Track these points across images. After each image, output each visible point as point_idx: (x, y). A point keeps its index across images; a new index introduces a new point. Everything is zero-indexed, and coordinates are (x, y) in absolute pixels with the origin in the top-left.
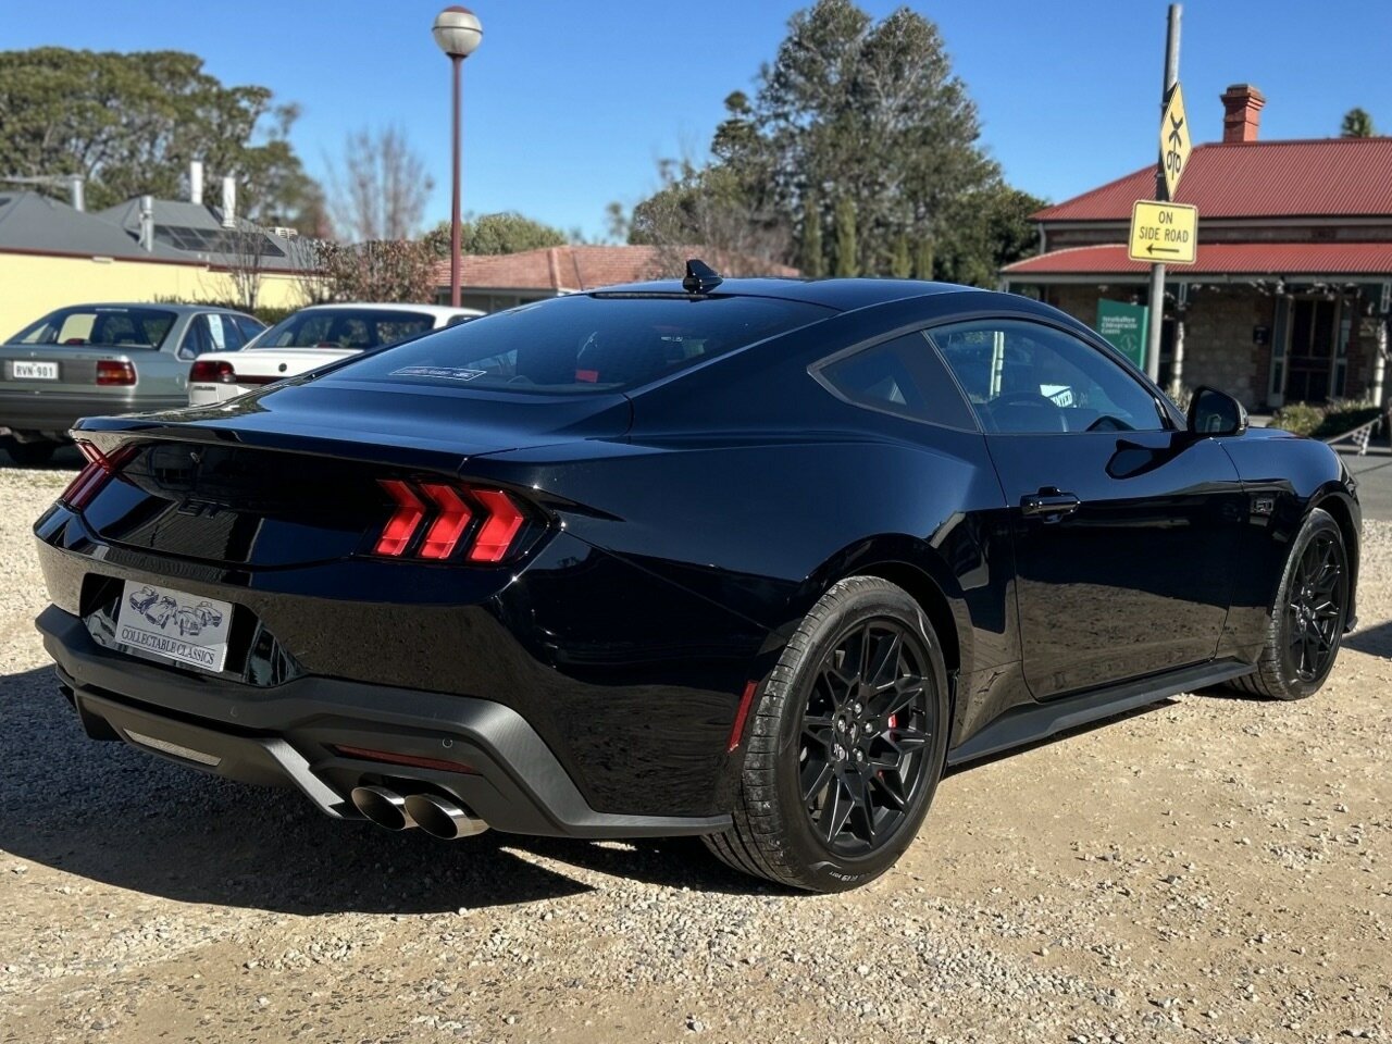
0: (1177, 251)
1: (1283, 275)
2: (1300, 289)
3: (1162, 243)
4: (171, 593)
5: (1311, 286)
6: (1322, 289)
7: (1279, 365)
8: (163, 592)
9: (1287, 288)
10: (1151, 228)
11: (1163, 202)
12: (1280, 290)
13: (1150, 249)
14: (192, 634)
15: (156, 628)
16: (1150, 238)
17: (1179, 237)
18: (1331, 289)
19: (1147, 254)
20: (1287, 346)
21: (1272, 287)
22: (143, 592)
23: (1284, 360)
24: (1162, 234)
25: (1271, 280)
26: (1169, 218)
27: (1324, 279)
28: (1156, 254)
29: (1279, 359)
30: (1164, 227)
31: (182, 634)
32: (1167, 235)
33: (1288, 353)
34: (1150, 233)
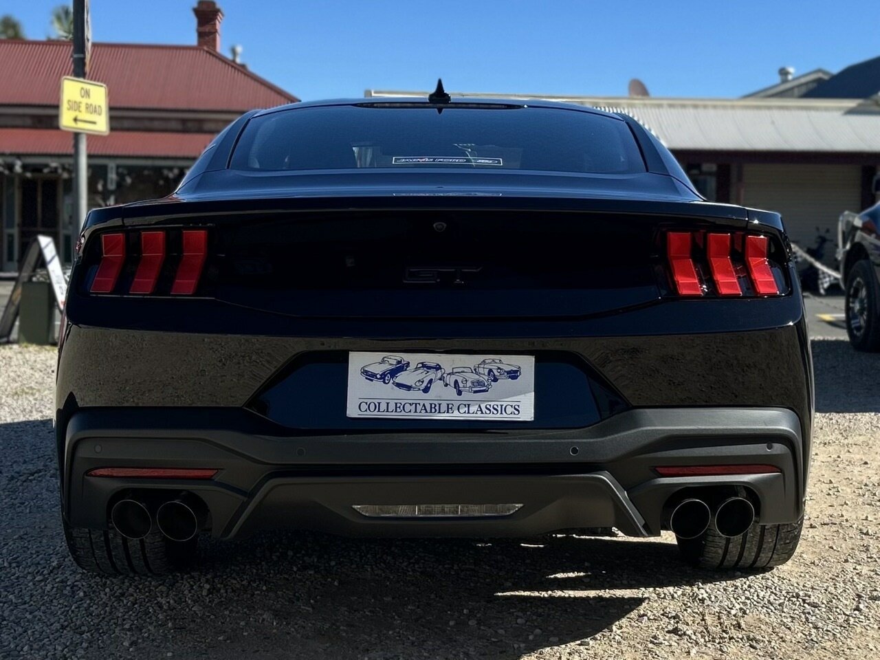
0: (94, 123)
1: (19, 156)
2: (37, 169)
3: (84, 115)
4: (431, 359)
5: (47, 166)
6: (56, 169)
7: (11, 236)
8: (414, 359)
9: (25, 167)
10: (75, 102)
11: (81, 79)
12: (18, 168)
13: (76, 120)
14: (475, 392)
15: (417, 395)
16: (75, 110)
17: (95, 111)
18: (64, 169)
19: (72, 124)
20: (17, 219)
21: (10, 167)
22: (383, 361)
23: (15, 231)
24: (83, 108)
25: (9, 160)
26: (87, 94)
27: (56, 159)
28: (81, 125)
29: (10, 231)
30: (85, 101)
31: (459, 393)
32: (87, 108)
33: (18, 225)
34: (75, 106)
